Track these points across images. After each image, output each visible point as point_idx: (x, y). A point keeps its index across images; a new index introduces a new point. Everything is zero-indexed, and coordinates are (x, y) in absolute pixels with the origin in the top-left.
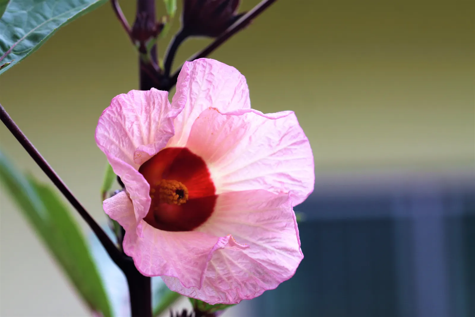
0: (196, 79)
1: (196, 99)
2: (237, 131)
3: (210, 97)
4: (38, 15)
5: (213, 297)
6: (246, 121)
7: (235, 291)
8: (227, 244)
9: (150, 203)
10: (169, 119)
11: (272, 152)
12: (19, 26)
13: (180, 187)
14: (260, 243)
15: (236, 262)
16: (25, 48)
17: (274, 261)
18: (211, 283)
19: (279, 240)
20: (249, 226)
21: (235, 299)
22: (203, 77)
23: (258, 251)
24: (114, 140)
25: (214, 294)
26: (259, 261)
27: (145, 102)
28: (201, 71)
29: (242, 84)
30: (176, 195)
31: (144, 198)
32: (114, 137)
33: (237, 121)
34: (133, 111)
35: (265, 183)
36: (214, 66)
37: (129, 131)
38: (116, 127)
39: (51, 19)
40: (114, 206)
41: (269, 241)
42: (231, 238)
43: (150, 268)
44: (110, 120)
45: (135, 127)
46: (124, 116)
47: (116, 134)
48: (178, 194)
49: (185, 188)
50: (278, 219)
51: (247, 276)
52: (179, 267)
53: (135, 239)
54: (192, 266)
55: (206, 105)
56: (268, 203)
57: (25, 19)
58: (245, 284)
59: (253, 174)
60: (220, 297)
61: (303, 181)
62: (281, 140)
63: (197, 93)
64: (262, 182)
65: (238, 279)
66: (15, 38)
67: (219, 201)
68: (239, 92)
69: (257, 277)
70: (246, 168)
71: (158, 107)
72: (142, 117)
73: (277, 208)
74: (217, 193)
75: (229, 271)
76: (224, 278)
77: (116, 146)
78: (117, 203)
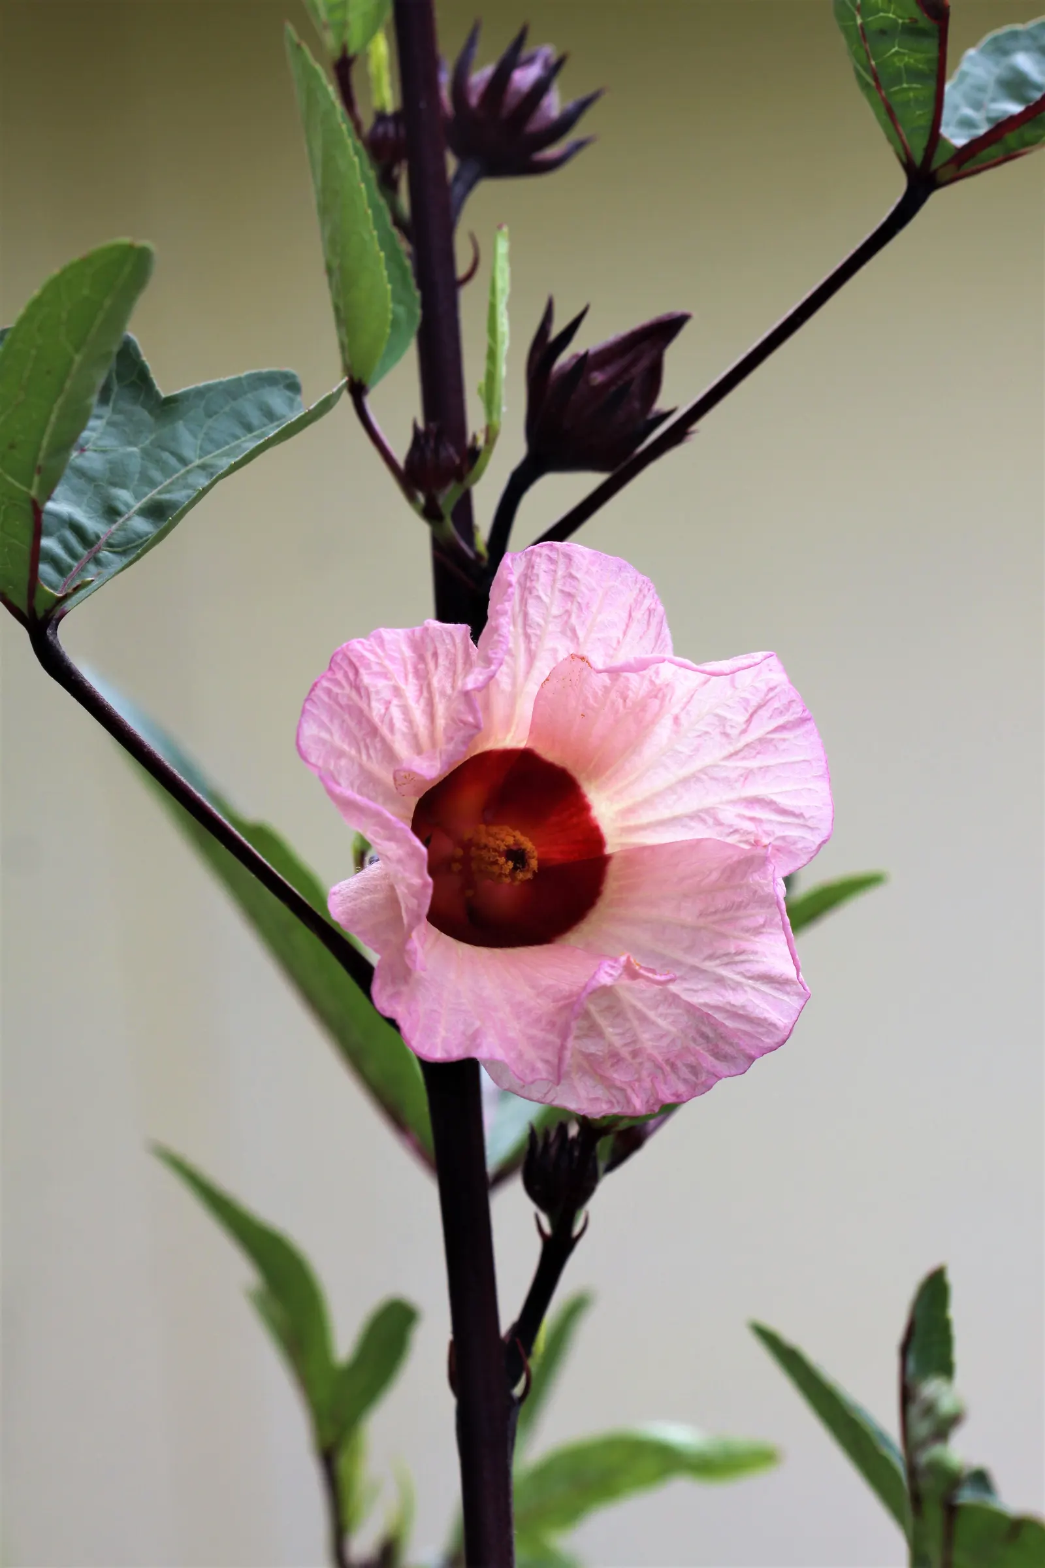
0: (537, 590)
1: (539, 638)
2: (643, 707)
3: (574, 631)
4: (166, 455)
5: (597, 1099)
6: (658, 682)
7: (647, 1083)
8: (620, 975)
9: (430, 891)
10: (466, 694)
11: (731, 749)
12: (123, 486)
13: (516, 843)
14: (709, 965)
15: (651, 1014)
16: (134, 536)
17: (743, 1007)
18: (593, 1067)
19: (752, 957)
20: (683, 927)
21: (647, 1102)
22: (552, 588)
23: (705, 984)
24: (346, 747)
25: (600, 1092)
26: (705, 1010)
27: (412, 655)
28: (545, 572)
29: (644, 596)
30: (507, 862)
31: (416, 881)
32: (343, 741)
33: (636, 684)
34: (385, 675)
35: (718, 823)
36: (577, 558)
37: (382, 721)
38: (346, 717)
39: (197, 462)
40: (354, 900)
41: (730, 960)
42: (628, 960)
43: (438, 1041)
44: (331, 703)
45: (396, 713)
46: (367, 689)
47: (348, 734)
48: (512, 861)
49: (528, 845)
50: (745, 908)
51: (679, 1045)
52: (511, 1034)
53: (403, 973)
54: (542, 1030)
55: (566, 649)
56: (723, 872)
57: (135, 465)
58: (673, 1066)
59: (690, 802)
60: (614, 1100)
61: (807, 815)
62: (749, 721)
63: (542, 622)
64: (710, 821)
65: (655, 1053)
66: (111, 512)
67: (613, 868)
68: (638, 615)
69: (701, 1048)
70: (671, 789)
71: (447, 663)
72: (410, 689)
73: (742, 882)
74: (609, 850)
75: (635, 1035)
76: (625, 1052)
77: (351, 759)
78: (365, 890)
